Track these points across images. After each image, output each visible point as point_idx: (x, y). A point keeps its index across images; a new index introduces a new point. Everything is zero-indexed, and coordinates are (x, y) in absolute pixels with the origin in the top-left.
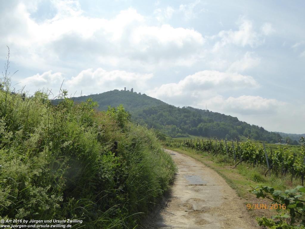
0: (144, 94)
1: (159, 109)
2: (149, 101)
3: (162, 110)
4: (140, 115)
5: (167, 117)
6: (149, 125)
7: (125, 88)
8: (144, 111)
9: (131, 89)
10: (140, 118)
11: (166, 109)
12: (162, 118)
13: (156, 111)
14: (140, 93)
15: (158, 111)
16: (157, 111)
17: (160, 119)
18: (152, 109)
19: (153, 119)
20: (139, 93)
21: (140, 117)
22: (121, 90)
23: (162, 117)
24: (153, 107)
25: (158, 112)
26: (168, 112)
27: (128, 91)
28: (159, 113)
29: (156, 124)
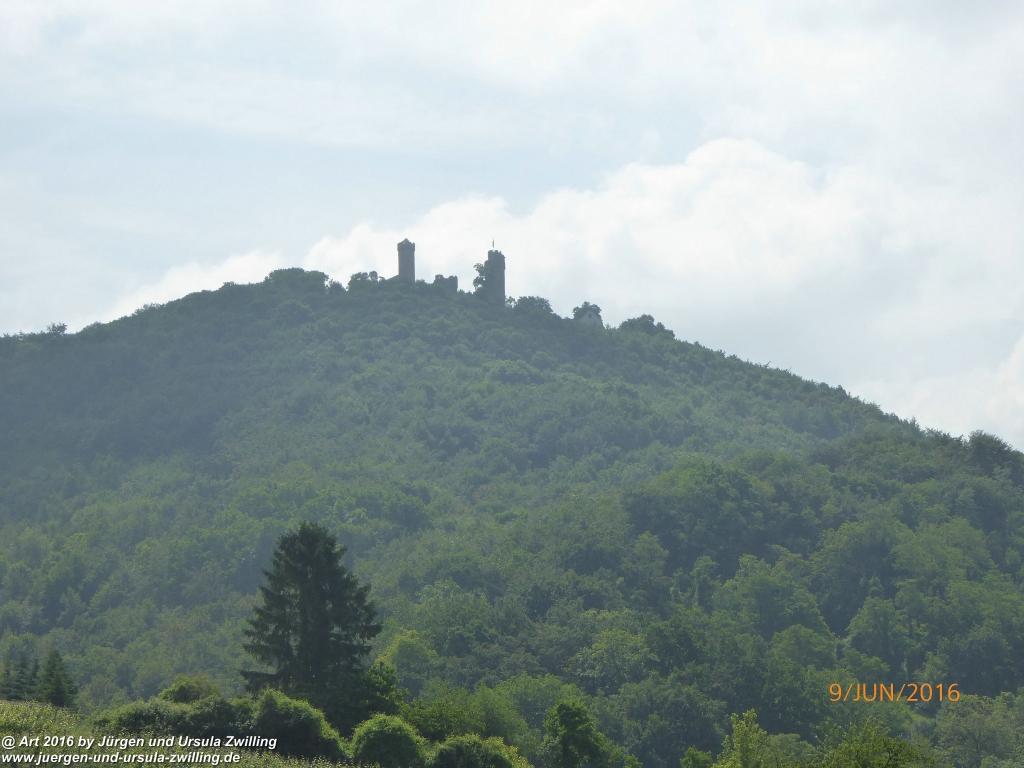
0: (644, 325)
1: (839, 483)
2: (698, 403)
3: (886, 493)
4: (588, 560)
5: (958, 586)
6: (715, 694)
7: (406, 251)
8: (644, 513)
9: (483, 259)
10: (594, 601)
11: (930, 485)
12: (886, 605)
13: (807, 511)
14: (589, 312)
15: (828, 507)
16: (817, 503)
17: (860, 622)
18: (744, 488)
19: (770, 615)
20: (578, 312)
21: (590, 583)
22: (359, 281)
23: (890, 593)
24: (761, 465)
25: (837, 523)
26: (959, 525)
27: (447, 285)
28: (837, 540)
29: (810, 673)
